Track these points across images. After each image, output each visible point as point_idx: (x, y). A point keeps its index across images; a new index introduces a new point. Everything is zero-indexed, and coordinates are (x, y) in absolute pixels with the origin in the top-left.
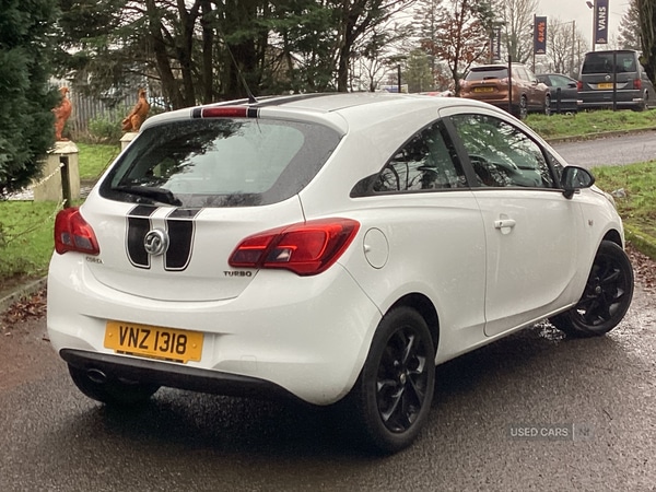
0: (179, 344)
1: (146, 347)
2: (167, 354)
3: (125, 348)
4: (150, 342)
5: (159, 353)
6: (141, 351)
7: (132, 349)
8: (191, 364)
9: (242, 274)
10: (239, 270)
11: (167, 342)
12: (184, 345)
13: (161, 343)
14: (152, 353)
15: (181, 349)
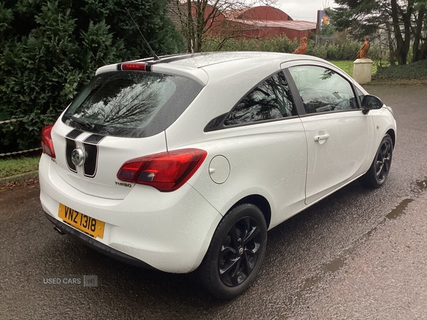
0: (92, 225)
1: (76, 222)
2: (86, 229)
3: (67, 220)
4: (78, 219)
5: (82, 228)
6: (74, 224)
7: (70, 221)
8: (98, 239)
9: (126, 185)
10: (124, 182)
11: (86, 222)
12: (94, 225)
13: (83, 222)
14: (78, 226)
15: (93, 228)
